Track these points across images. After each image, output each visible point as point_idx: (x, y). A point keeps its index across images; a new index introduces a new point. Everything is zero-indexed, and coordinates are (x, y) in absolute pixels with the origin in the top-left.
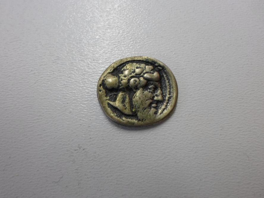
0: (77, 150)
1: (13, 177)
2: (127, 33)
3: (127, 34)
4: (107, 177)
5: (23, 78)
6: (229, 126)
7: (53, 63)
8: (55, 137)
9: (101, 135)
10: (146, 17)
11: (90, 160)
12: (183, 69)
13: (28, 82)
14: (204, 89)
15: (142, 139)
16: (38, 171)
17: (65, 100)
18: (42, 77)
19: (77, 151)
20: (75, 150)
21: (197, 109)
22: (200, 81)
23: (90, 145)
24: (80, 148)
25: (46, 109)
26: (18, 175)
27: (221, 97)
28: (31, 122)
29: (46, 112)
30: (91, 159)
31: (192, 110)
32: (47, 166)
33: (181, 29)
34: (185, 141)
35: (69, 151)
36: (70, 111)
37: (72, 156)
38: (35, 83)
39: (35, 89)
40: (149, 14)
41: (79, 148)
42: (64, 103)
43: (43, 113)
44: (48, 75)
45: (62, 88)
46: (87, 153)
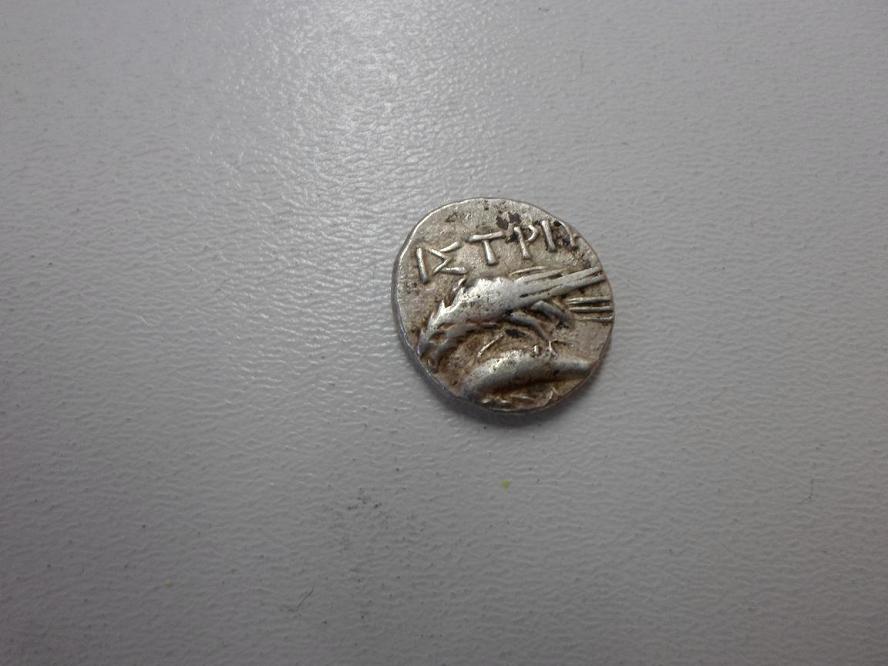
0: (356, 507)
1: (156, 589)
2: (513, 127)
3: (511, 131)
4: (454, 595)
5: (178, 274)
6: (842, 437)
7: (275, 223)
8: (284, 467)
9: (432, 461)
10: (574, 77)
11: (397, 541)
12: (695, 248)
13: (196, 286)
14: (760, 317)
15: (563, 477)
16: (233, 571)
17: (316, 346)
18: (239, 271)
19: (356, 511)
20: (350, 508)
21: (741, 382)
22: (749, 290)
23: (397, 493)
24: (365, 503)
25: (256, 374)
26: (170, 586)
27: (815, 342)
28: (206, 417)
29: (255, 383)
30: (400, 538)
31: (723, 386)
32: (262, 557)
33: (686, 119)
34: (700, 484)
35: (332, 509)
36: (331, 382)
37: (340, 526)
38: (219, 290)
39: (216, 308)
40: (582, 66)
41: (360, 501)
42: (310, 357)
43: (246, 388)
44: (256, 263)
45: (306, 306)
46: (387, 517)
